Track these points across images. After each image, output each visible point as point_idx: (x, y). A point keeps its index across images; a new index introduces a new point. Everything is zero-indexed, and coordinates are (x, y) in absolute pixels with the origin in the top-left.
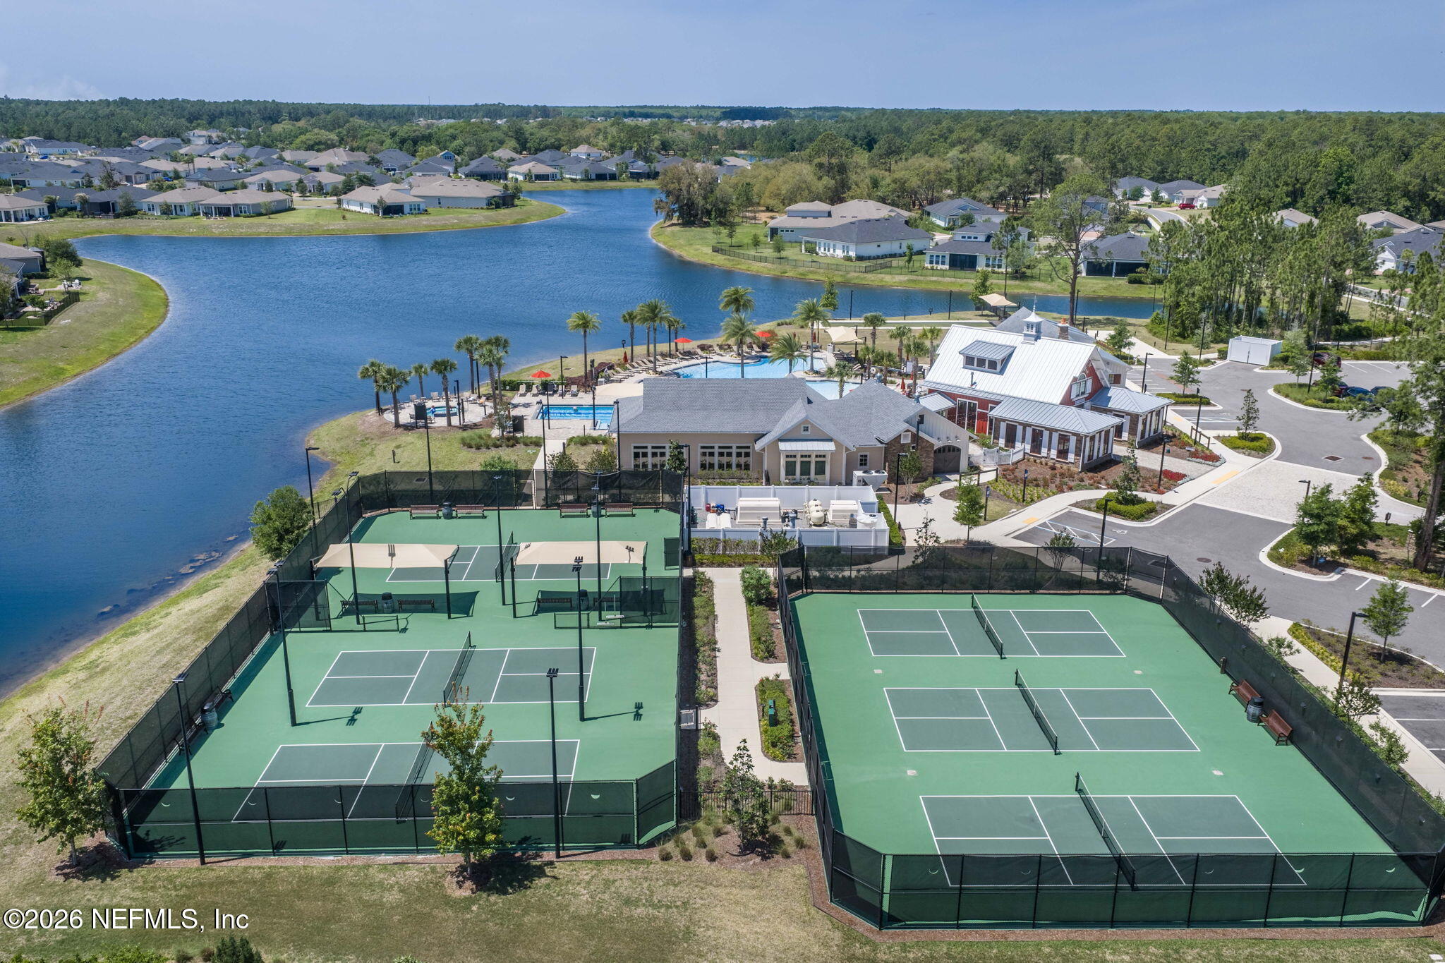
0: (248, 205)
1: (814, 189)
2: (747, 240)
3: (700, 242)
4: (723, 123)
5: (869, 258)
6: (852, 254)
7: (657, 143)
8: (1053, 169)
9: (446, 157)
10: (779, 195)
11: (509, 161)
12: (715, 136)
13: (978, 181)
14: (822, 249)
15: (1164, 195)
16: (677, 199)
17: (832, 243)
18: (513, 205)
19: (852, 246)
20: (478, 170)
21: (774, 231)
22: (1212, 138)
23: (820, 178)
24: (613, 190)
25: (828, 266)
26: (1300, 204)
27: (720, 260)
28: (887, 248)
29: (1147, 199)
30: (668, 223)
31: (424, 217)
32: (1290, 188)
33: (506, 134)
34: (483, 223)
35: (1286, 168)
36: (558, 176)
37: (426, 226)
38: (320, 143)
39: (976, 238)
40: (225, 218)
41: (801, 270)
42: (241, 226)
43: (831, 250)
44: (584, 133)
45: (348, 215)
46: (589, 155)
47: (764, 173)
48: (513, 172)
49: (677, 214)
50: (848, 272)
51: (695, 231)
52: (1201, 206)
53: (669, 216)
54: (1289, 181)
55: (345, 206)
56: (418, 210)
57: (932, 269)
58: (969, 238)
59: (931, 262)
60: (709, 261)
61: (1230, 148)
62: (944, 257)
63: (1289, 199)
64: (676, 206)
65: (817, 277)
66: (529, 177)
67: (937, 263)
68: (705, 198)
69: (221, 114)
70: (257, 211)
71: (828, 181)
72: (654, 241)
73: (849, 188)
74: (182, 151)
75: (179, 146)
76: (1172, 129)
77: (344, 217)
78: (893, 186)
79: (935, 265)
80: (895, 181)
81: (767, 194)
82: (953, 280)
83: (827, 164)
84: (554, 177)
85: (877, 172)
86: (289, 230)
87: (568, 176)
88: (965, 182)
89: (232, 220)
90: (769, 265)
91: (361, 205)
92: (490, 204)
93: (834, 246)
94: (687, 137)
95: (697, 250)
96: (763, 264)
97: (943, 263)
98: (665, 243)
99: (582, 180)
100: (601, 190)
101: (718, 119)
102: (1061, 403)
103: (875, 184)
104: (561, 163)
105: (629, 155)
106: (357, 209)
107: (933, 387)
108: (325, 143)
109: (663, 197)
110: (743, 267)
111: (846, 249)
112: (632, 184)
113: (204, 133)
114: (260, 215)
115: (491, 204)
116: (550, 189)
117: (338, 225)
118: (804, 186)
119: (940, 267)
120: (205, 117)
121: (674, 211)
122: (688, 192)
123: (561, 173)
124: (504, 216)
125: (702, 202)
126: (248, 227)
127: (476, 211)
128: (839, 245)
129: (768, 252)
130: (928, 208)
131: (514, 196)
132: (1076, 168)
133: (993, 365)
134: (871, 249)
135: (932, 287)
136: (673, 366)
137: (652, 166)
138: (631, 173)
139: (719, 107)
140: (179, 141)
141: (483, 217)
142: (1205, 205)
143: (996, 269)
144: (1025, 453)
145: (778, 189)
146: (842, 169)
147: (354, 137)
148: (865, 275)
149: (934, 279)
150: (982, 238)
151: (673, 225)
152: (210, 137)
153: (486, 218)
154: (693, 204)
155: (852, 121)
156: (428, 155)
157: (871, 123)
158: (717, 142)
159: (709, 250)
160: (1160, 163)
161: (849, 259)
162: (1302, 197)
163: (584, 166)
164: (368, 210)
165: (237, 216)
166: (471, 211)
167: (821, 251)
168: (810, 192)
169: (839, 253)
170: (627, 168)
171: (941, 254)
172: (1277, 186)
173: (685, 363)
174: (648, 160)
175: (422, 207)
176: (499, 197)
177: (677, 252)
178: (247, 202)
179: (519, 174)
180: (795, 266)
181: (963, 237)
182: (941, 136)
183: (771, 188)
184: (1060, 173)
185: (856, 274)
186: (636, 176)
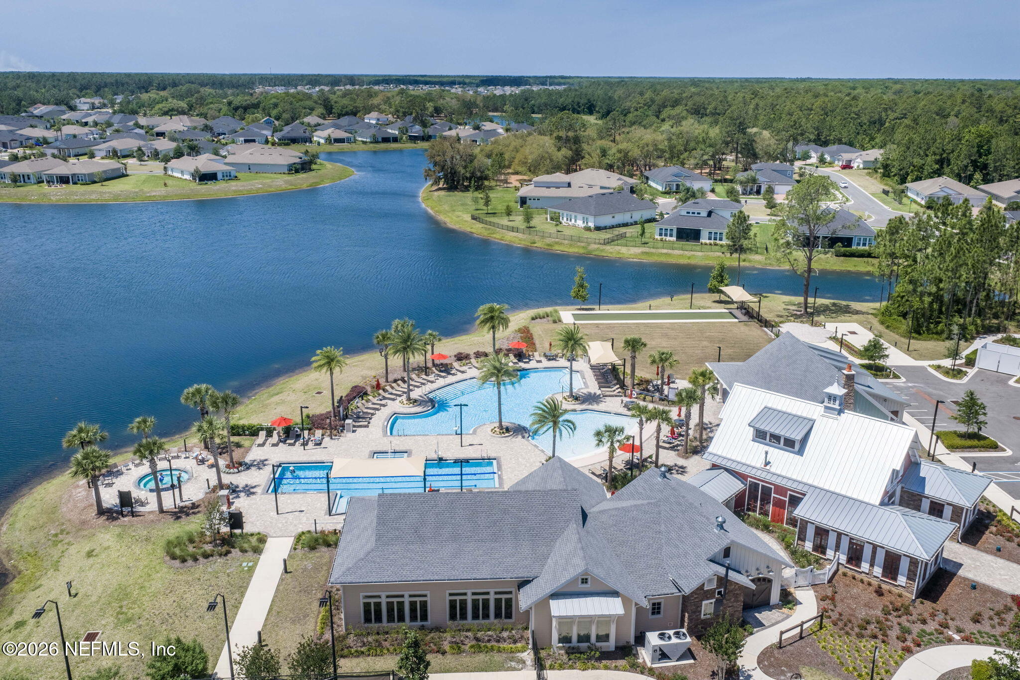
0: (85, 175)
1: (554, 158)
2: (501, 208)
3: (461, 208)
4: (481, 89)
5: (605, 228)
6: (591, 225)
7: (431, 109)
8: (746, 140)
9: (267, 122)
10: (526, 163)
11: (316, 126)
12: (475, 102)
13: (686, 150)
14: (565, 219)
15: (828, 158)
16: (443, 168)
17: (573, 214)
18: (311, 170)
19: (591, 219)
20: (289, 135)
21: (523, 201)
22: (856, 110)
23: (559, 149)
24: (395, 151)
25: (571, 238)
26: (947, 170)
27: (477, 229)
28: (620, 218)
29: (814, 160)
30: (435, 188)
31: (233, 183)
32: (938, 157)
33: (316, 102)
34: (284, 187)
35: (935, 140)
36: (352, 140)
37: (235, 191)
38: (172, 110)
39: (699, 213)
40: (64, 186)
41: (548, 241)
42: (76, 194)
43: (573, 220)
44: (375, 101)
45: (170, 182)
46: (378, 120)
47: (514, 144)
48: (317, 136)
49: (443, 180)
50: (589, 244)
51: (458, 195)
52: (858, 166)
53: (436, 182)
54: (937, 151)
55: (170, 173)
56: (230, 177)
57: (662, 240)
58: (693, 213)
59: (661, 234)
60: (469, 229)
61: (871, 117)
62: (671, 230)
63: (937, 166)
64: (441, 174)
65: (562, 248)
66: (329, 140)
67: (666, 235)
68: (465, 167)
69: (106, 86)
70: (92, 180)
71: (565, 152)
72: (423, 206)
73: (583, 158)
74: (64, 117)
75: (64, 113)
76: (824, 102)
77: (165, 184)
78: (618, 155)
79: (664, 237)
80: (620, 151)
81: (516, 161)
82: (681, 252)
83: (564, 136)
84: (349, 140)
85: (605, 143)
86: (116, 197)
87: (360, 139)
88: (675, 151)
89: (71, 187)
90: (520, 235)
91: (182, 172)
92: (290, 170)
93: (575, 217)
94: (454, 104)
95: (458, 217)
96: (515, 234)
97: (671, 235)
98: (432, 209)
99: (371, 142)
100: (386, 151)
101: (478, 86)
102: (882, 504)
103: (604, 153)
104: (355, 127)
105: (409, 119)
106: (179, 175)
107: (719, 462)
108: (177, 110)
109: (431, 166)
110: (498, 236)
111: (585, 220)
112: (410, 145)
113: (89, 100)
114: (94, 182)
115: (292, 170)
116: (346, 150)
117: (159, 191)
118: (547, 155)
119: (668, 238)
120: (94, 87)
121: (440, 178)
122: (452, 163)
123: (355, 137)
124: (303, 180)
125: (463, 171)
126: (83, 195)
127: (279, 176)
128: (580, 216)
129: (518, 220)
130: (646, 173)
131: (311, 162)
132: (764, 140)
133: (789, 443)
134: (607, 220)
135: (663, 259)
136: (429, 387)
137: (426, 130)
138: (410, 136)
139: (478, 76)
140: (64, 108)
141: (282, 182)
142: (861, 166)
143: (718, 242)
144: (839, 564)
145: (525, 158)
146: (577, 140)
147: (202, 104)
148: (604, 247)
149: (665, 251)
150: (704, 214)
151: (440, 189)
152: (93, 104)
153: (286, 182)
154: (455, 172)
155: (576, 90)
156: (253, 121)
157: (590, 91)
158: (477, 106)
159: (468, 217)
160: (817, 129)
161: (588, 229)
162: (948, 166)
163: (373, 131)
164: (187, 177)
165: (75, 183)
166: (275, 176)
167: (564, 221)
168: (551, 160)
169: (580, 223)
170: (407, 131)
171: (669, 227)
172: (927, 156)
173: (441, 382)
174: (424, 125)
175: (233, 174)
176: (298, 163)
177: (442, 218)
178: (84, 172)
179: (321, 138)
180: (543, 237)
181: (688, 213)
182: (645, 105)
183: (519, 157)
184: (751, 144)
185: (596, 246)
186: (413, 139)
